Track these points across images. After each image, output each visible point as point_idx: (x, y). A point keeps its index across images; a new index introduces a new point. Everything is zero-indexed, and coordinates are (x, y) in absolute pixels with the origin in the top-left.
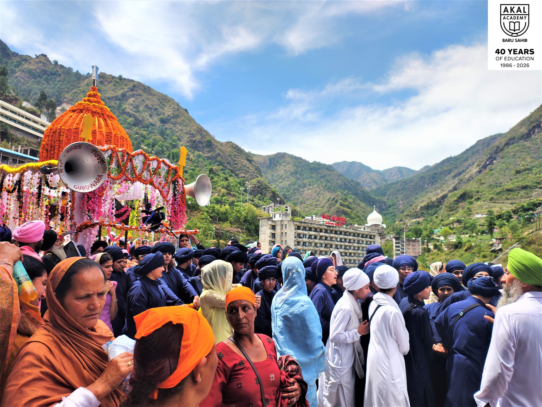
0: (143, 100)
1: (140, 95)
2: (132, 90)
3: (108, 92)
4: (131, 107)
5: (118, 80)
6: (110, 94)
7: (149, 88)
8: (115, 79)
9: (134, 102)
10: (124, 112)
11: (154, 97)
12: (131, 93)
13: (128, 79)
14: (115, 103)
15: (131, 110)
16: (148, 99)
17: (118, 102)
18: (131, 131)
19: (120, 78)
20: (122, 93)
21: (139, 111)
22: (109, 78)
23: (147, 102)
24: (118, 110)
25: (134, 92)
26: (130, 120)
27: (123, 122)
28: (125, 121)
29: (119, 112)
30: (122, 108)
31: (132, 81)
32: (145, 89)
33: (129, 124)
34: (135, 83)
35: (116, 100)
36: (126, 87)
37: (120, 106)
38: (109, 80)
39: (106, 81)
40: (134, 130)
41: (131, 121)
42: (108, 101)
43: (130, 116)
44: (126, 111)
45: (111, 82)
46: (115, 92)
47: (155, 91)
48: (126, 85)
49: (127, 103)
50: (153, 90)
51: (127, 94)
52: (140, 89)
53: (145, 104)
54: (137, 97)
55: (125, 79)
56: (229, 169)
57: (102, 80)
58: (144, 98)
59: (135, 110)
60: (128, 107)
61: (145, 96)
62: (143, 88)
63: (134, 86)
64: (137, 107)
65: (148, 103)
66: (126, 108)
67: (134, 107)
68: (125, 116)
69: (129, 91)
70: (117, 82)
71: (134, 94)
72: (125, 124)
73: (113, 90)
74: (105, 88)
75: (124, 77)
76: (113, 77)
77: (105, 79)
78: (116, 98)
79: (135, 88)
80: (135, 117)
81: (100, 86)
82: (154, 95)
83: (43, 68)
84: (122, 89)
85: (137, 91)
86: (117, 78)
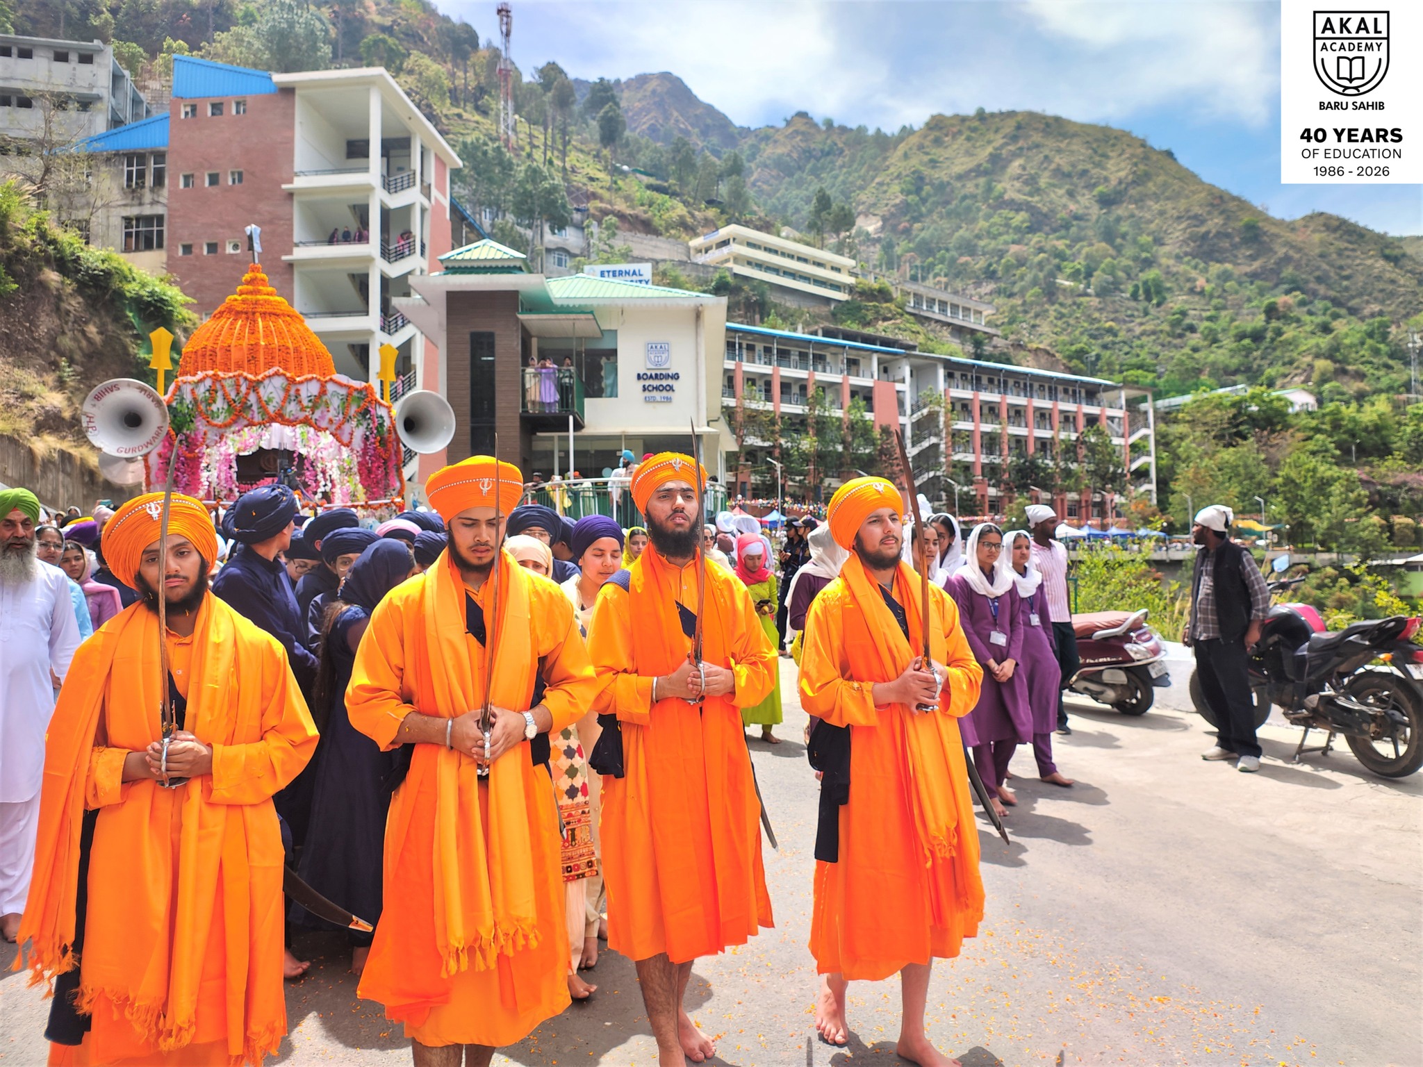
0: (1046, 157)
1: (1037, 146)
2: (1014, 138)
3: (957, 161)
4: (1017, 185)
5: (976, 124)
6: (962, 164)
7: (1058, 120)
8: (968, 123)
9: (1024, 168)
10: (1002, 203)
11: (1075, 141)
12: (1012, 148)
13: (1001, 113)
14: (977, 186)
15: (1019, 191)
16: (1059, 151)
17: (982, 181)
18: (1025, 248)
19: (981, 116)
20: (991, 154)
21: (1037, 191)
22: (953, 125)
23: (1057, 159)
24: (985, 200)
25: (1021, 143)
26: (1020, 218)
27: (1002, 229)
28: (1007, 225)
29: (989, 206)
30: (995, 193)
31: (1012, 114)
32: (1048, 125)
33: (1018, 229)
34: (1019, 118)
35: (977, 176)
36: (999, 136)
37: (989, 189)
38: (955, 130)
39: (947, 135)
40: (1032, 243)
41: (1023, 222)
42: (959, 185)
43: (1017, 207)
44: (1006, 197)
45: (960, 132)
46: (972, 155)
47: (1075, 124)
48: (997, 131)
49: (1007, 177)
50: (1069, 122)
51: (1004, 152)
52: (1036, 129)
53: (1053, 166)
54: (1030, 154)
55: (992, 115)
56: (1325, 298)
57: (938, 134)
58: (1047, 152)
59: (1027, 189)
60: (1008, 186)
61: (1051, 143)
62: (1042, 126)
63: (1019, 127)
64: (1031, 181)
65: (1061, 162)
66: (1005, 191)
67: (1026, 183)
68: (1005, 212)
69: (1007, 144)
70: (974, 130)
71: (1021, 149)
72: (1007, 233)
73: (968, 153)
74: (948, 153)
75: (988, 110)
76: (964, 119)
77: (944, 131)
78: (978, 171)
79: (1021, 132)
80: (1029, 208)
81: (934, 151)
82: (1075, 135)
83: (803, 145)
84: (989, 142)
85: (1028, 137)
86: (974, 118)
